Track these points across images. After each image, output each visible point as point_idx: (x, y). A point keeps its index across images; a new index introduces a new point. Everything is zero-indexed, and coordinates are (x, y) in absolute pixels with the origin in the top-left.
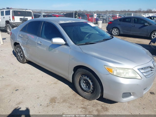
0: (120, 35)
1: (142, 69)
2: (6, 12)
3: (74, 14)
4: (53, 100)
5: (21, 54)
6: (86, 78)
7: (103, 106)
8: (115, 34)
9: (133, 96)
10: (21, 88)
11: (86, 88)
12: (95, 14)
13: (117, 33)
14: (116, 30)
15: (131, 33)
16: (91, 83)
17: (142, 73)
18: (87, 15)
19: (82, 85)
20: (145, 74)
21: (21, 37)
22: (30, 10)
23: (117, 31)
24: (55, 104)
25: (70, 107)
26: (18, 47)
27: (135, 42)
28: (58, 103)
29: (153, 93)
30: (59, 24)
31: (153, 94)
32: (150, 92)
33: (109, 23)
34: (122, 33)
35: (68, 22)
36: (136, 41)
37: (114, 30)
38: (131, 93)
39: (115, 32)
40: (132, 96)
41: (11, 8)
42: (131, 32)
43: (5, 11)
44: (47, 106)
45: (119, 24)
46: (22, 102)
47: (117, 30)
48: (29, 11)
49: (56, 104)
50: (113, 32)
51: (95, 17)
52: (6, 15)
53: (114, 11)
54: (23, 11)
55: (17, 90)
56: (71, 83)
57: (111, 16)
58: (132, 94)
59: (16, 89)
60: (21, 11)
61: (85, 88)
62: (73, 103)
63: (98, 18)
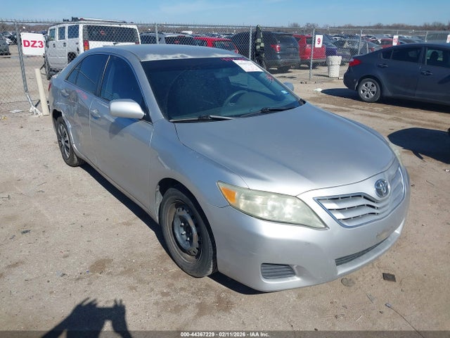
0: (383, 100)
1: (334, 199)
2: (70, 28)
3: (251, 35)
4: (100, 266)
5: (67, 142)
6: (184, 213)
7: (223, 295)
8: (367, 96)
9: (299, 276)
10: (37, 228)
11: (186, 243)
12: (321, 37)
13: (373, 93)
14: (370, 84)
15: (417, 95)
16: (194, 229)
17: (329, 211)
18: (298, 38)
19: (176, 232)
20: (339, 216)
21: (65, 97)
22: (132, 23)
23: (375, 89)
24: (99, 275)
25: (132, 288)
26: (61, 123)
27: (422, 122)
28: (109, 274)
29: (393, 276)
30: (142, 63)
31: (389, 279)
32: (386, 272)
33: (351, 64)
34: (388, 93)
35: (170, 57)
36: (429, 121)
37: (366, 85)
38: (294, 267)
39: (367, 89)
40: (295, 277)
41: (81, 19)
42: (418, 92)
43: (67, 26)
44: (78, 279)
45: (379, 66)
46: (22, 263)
47: (373, 86)
48: (128, 26)
49: (103, 276)
50: (363, 91)
51: (318, 45)
52: (69, 37)
53: (403, 26)
54: (115, 28)
55: (27, 231)
56: (156, 223)
57: (379, 41)
58: (296, 271)
59: (25, 230)
60: (108, 27)
61: (184, 242)
62: (147, 278)
63: (335, 47)
